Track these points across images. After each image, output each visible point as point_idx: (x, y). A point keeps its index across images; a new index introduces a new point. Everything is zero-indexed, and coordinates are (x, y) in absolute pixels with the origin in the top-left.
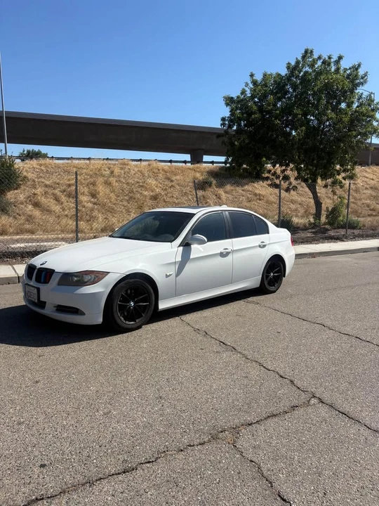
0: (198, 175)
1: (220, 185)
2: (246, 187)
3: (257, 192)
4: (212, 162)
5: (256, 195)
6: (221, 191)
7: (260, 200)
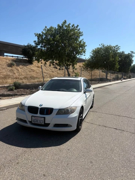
0: (8, 61)
1: (18, 65)
2: (27, 67)
3: (32, 68)
4: (13, 56)
5: (32, 70)
6: (18, 68)
7: (34, 72)
